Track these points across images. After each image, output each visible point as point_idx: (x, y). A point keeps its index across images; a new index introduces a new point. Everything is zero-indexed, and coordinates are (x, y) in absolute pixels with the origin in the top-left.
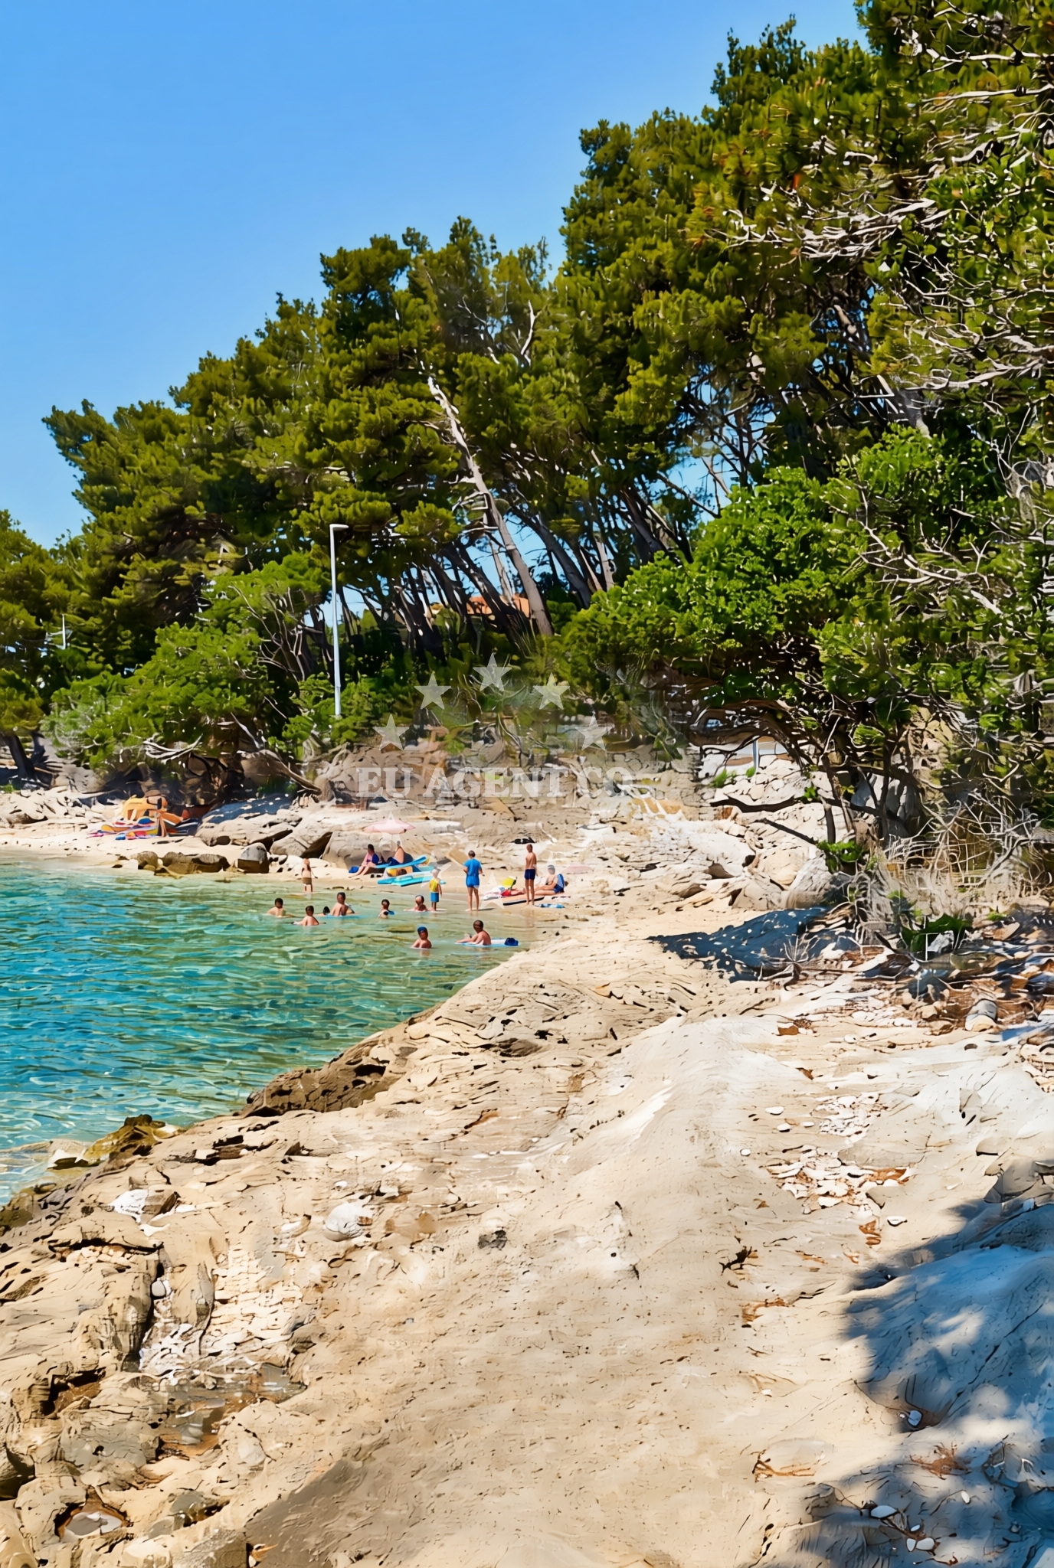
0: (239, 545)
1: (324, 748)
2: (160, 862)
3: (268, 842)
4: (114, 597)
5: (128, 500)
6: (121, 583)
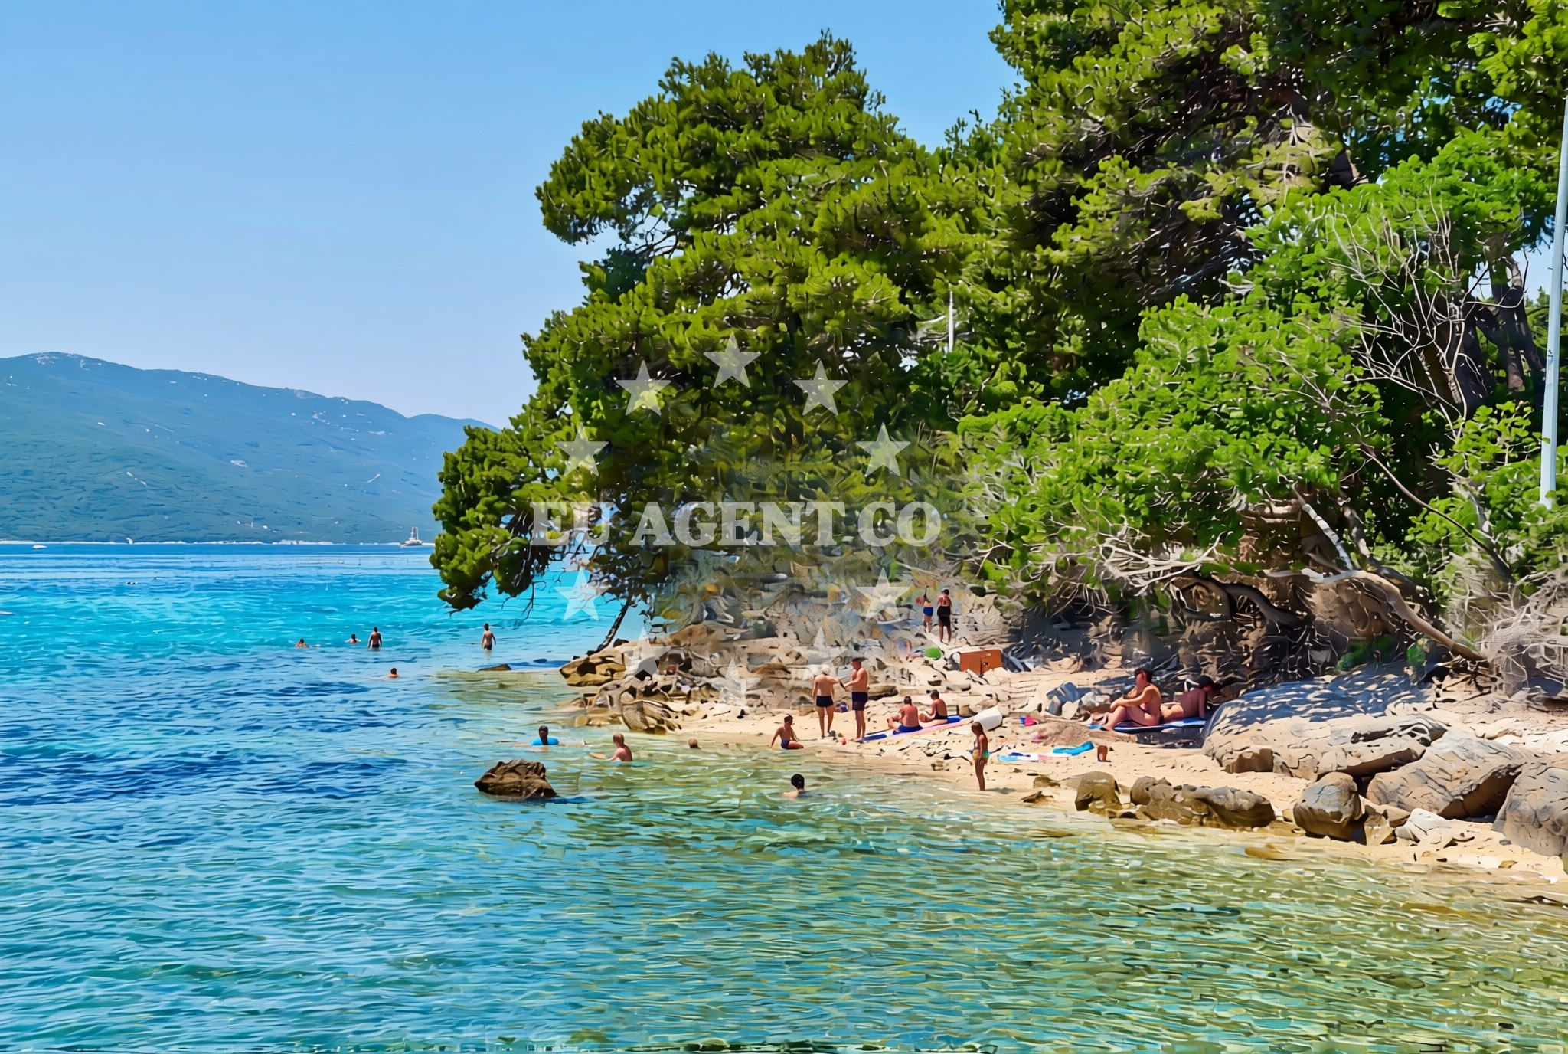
3: (1362, 776)
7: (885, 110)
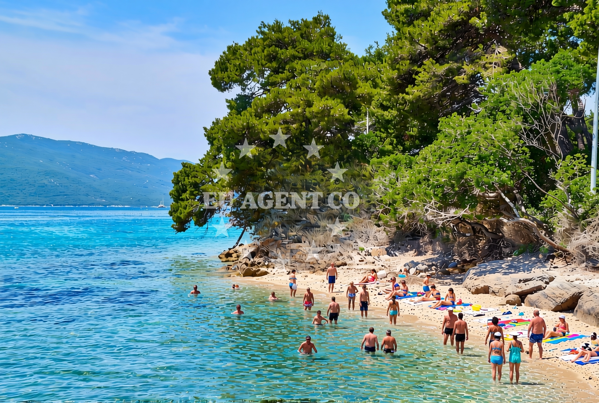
3: (522, 295)
4: (407, 94)
6: (413, 82)
7: (342, 41)
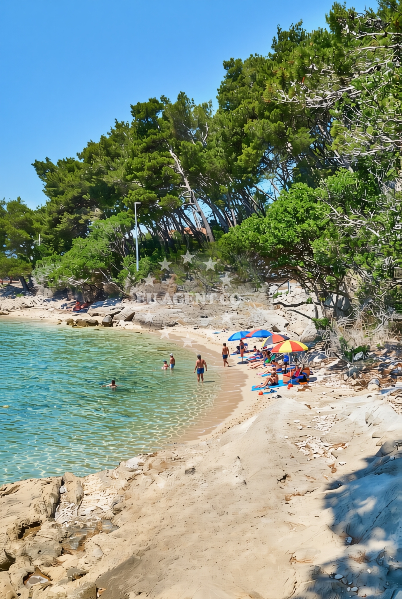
0: (102, 209)
1: (132, 281)
2: (75, 322)
3: (112, 316)
4: (58, 228)
5: (62, 193)
6: (60, 223)
